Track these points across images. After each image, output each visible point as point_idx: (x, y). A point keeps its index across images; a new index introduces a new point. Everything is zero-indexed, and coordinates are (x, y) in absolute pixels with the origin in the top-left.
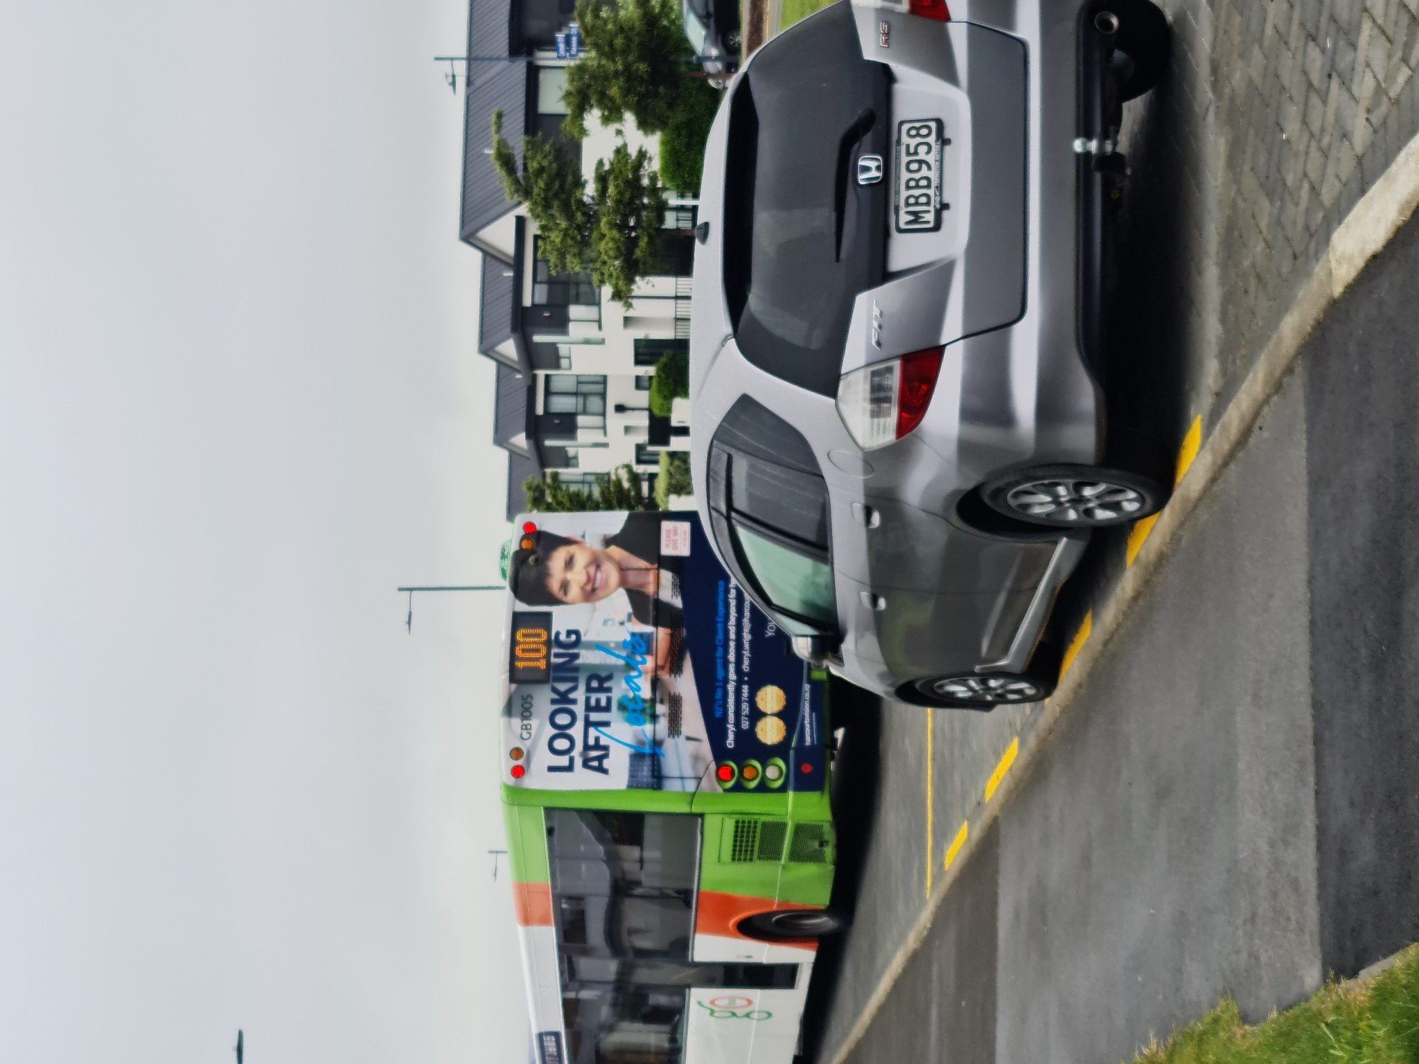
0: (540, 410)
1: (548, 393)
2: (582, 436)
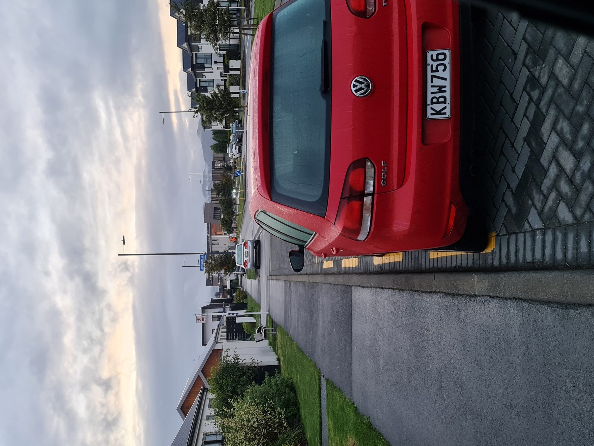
0: (195, 63)
1: (196, 58)
2: (206, 70)
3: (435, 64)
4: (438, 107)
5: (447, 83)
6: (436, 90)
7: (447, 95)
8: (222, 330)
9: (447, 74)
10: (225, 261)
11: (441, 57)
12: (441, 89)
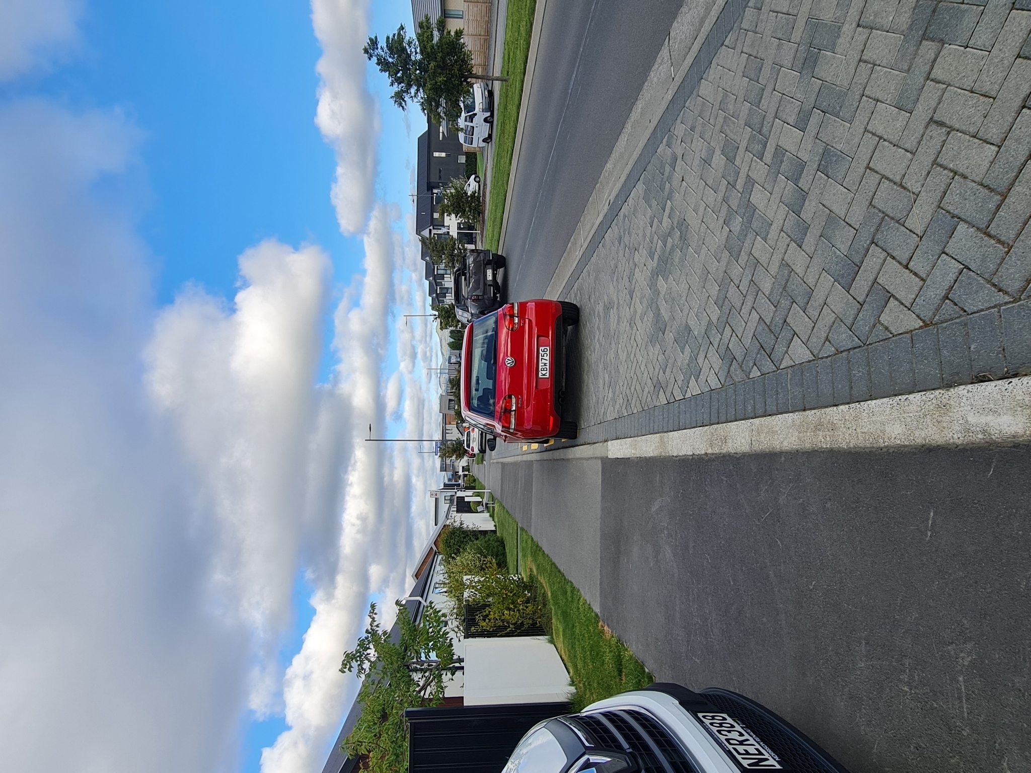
0: (436, 274)
3: (543, 353)
4: (544, 372)
5: (548, 362)
6: (543, 365)
7: (548, 367)
8: (452, 509)
9: (548, 358)
10: (457, 447)
11: (546, 350)
12: (545, 364)
